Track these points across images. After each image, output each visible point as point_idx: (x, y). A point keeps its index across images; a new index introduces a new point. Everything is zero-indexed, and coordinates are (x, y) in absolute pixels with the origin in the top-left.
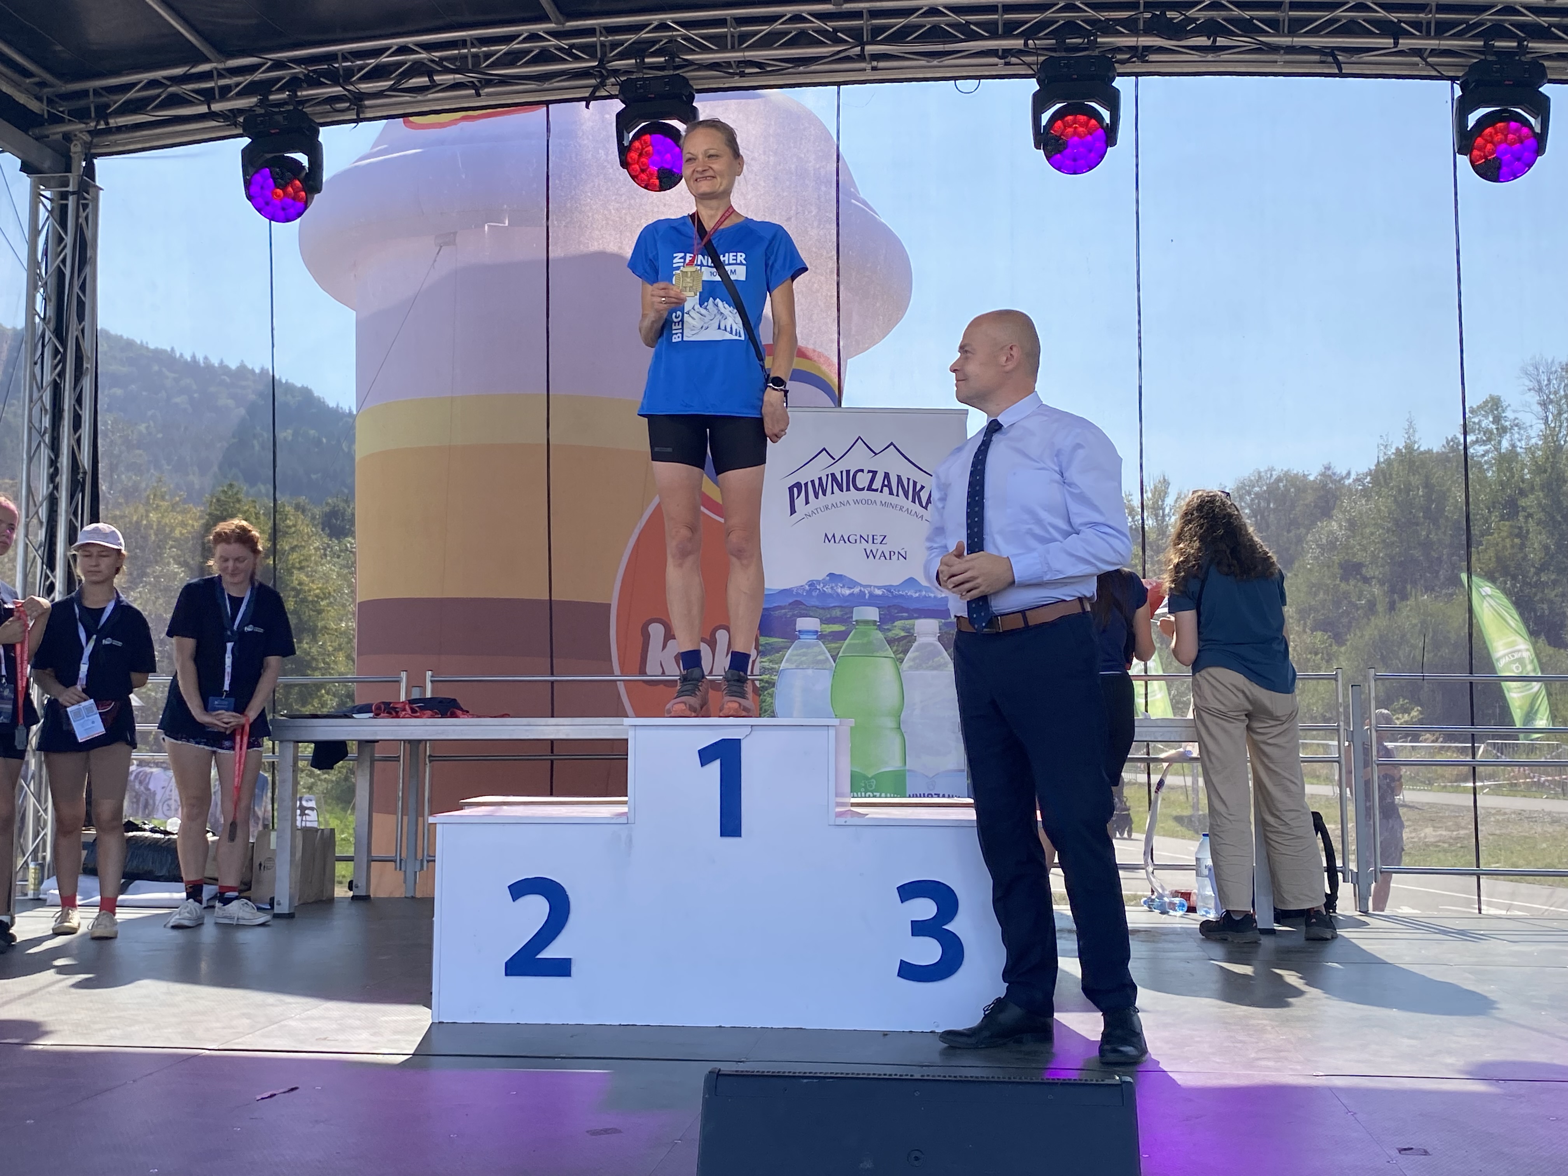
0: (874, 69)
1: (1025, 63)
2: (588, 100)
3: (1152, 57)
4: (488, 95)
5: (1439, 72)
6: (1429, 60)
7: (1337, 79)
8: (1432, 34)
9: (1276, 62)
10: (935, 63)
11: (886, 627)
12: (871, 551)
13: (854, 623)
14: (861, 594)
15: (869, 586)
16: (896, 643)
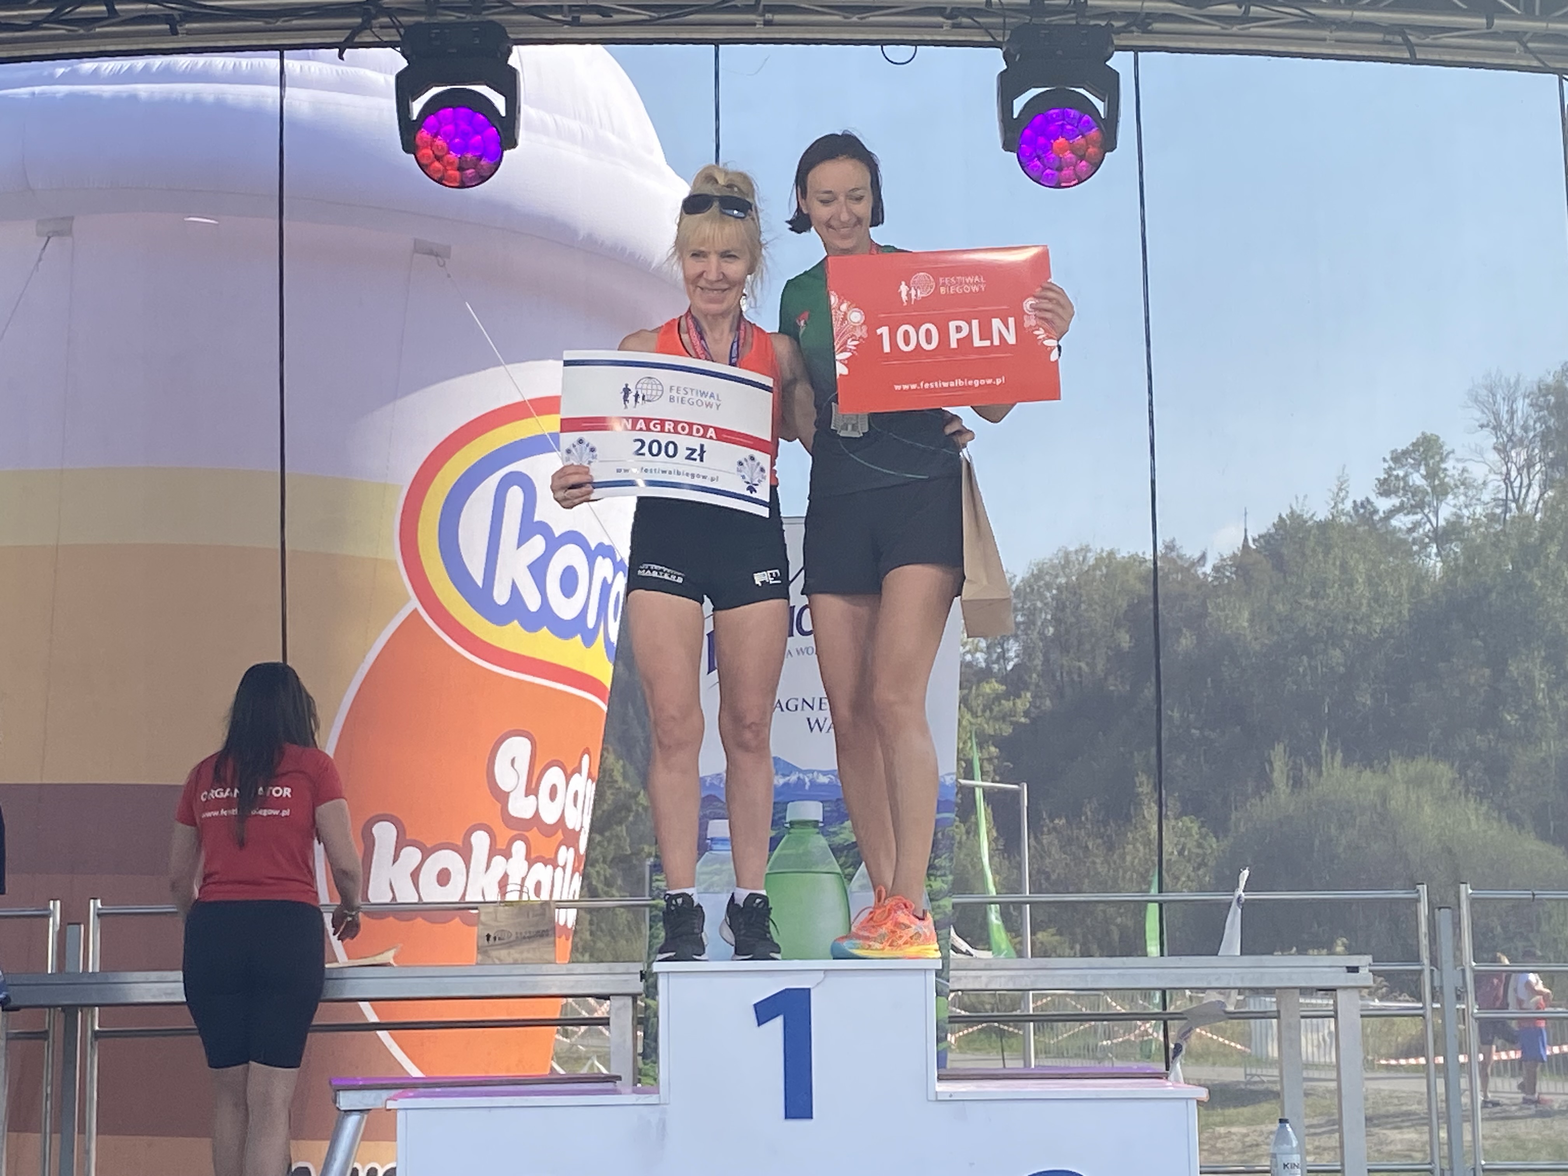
0: (767, 23)
1: (980, 26)
2: (342, 48)
3: (1157, 26)
4: (189, 32)
5: (1543, 63)
6: (1530, 45)
7: (1408, 66)
8: (1537, 13)
9: (1324, 40)
10: (855, 19)
11: (832, 830)
12: (817, 721)
13: (788, 825)
14: (800, 783)
15: (812, 772)
16: (845, 852)
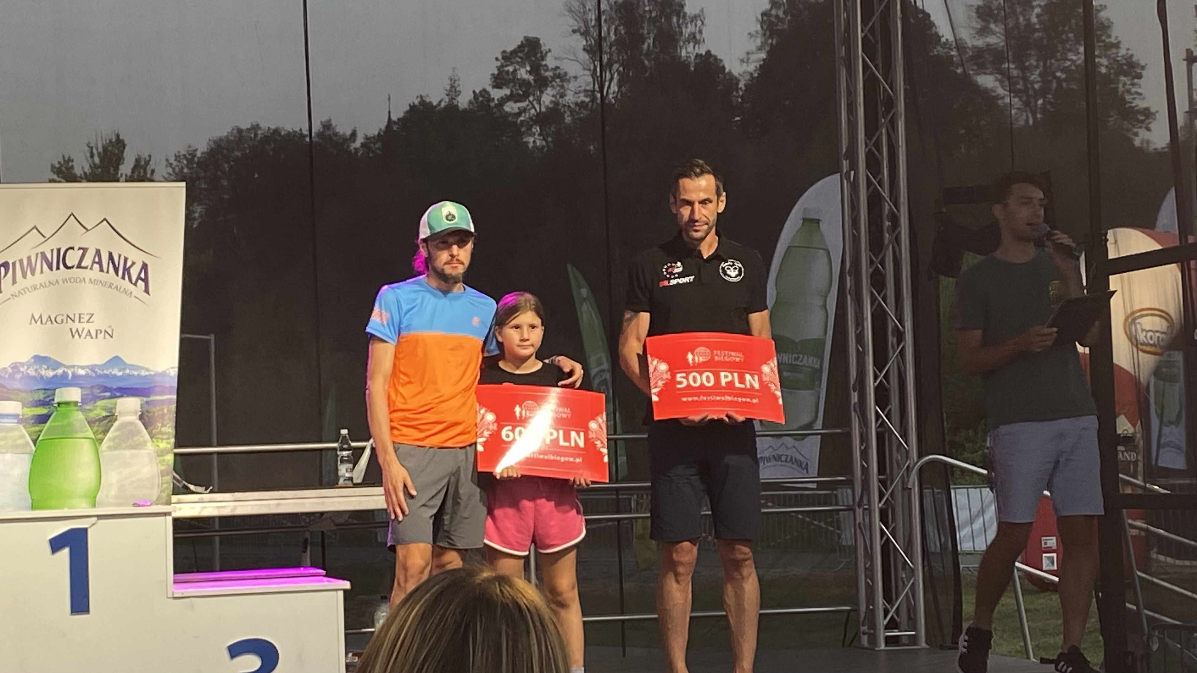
11: (88, 407)
12: (77, 331)
13: (56, 405)
14: (65, 375)
15: (73, 367)
16: (97, 423)
